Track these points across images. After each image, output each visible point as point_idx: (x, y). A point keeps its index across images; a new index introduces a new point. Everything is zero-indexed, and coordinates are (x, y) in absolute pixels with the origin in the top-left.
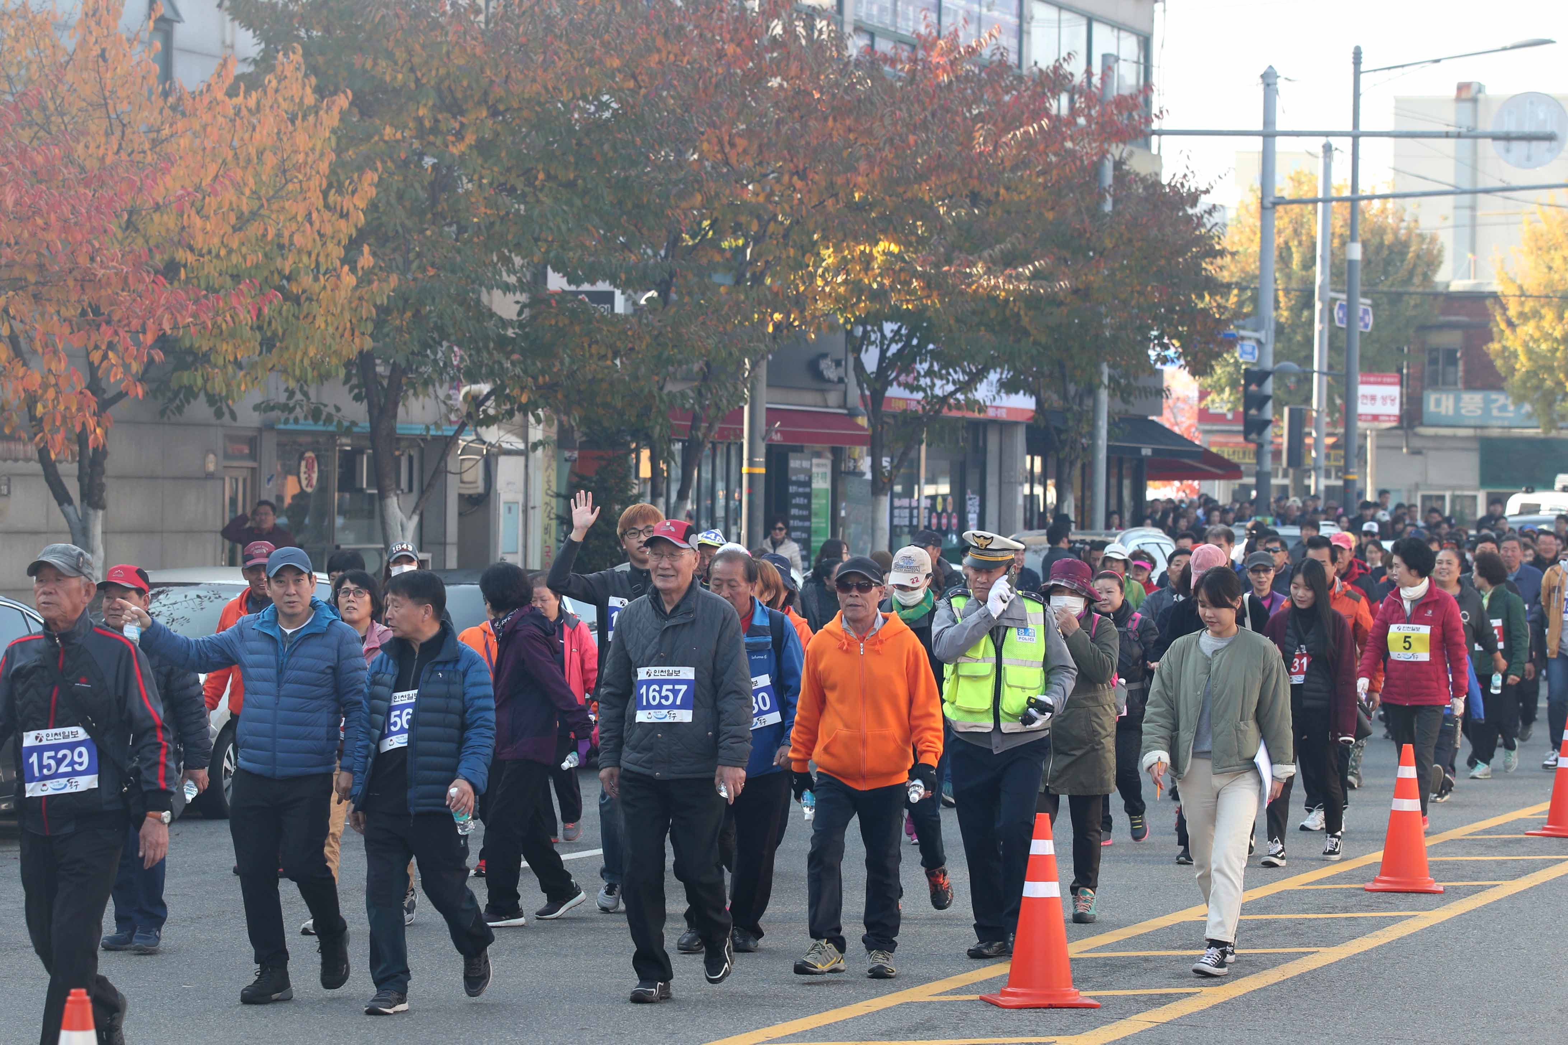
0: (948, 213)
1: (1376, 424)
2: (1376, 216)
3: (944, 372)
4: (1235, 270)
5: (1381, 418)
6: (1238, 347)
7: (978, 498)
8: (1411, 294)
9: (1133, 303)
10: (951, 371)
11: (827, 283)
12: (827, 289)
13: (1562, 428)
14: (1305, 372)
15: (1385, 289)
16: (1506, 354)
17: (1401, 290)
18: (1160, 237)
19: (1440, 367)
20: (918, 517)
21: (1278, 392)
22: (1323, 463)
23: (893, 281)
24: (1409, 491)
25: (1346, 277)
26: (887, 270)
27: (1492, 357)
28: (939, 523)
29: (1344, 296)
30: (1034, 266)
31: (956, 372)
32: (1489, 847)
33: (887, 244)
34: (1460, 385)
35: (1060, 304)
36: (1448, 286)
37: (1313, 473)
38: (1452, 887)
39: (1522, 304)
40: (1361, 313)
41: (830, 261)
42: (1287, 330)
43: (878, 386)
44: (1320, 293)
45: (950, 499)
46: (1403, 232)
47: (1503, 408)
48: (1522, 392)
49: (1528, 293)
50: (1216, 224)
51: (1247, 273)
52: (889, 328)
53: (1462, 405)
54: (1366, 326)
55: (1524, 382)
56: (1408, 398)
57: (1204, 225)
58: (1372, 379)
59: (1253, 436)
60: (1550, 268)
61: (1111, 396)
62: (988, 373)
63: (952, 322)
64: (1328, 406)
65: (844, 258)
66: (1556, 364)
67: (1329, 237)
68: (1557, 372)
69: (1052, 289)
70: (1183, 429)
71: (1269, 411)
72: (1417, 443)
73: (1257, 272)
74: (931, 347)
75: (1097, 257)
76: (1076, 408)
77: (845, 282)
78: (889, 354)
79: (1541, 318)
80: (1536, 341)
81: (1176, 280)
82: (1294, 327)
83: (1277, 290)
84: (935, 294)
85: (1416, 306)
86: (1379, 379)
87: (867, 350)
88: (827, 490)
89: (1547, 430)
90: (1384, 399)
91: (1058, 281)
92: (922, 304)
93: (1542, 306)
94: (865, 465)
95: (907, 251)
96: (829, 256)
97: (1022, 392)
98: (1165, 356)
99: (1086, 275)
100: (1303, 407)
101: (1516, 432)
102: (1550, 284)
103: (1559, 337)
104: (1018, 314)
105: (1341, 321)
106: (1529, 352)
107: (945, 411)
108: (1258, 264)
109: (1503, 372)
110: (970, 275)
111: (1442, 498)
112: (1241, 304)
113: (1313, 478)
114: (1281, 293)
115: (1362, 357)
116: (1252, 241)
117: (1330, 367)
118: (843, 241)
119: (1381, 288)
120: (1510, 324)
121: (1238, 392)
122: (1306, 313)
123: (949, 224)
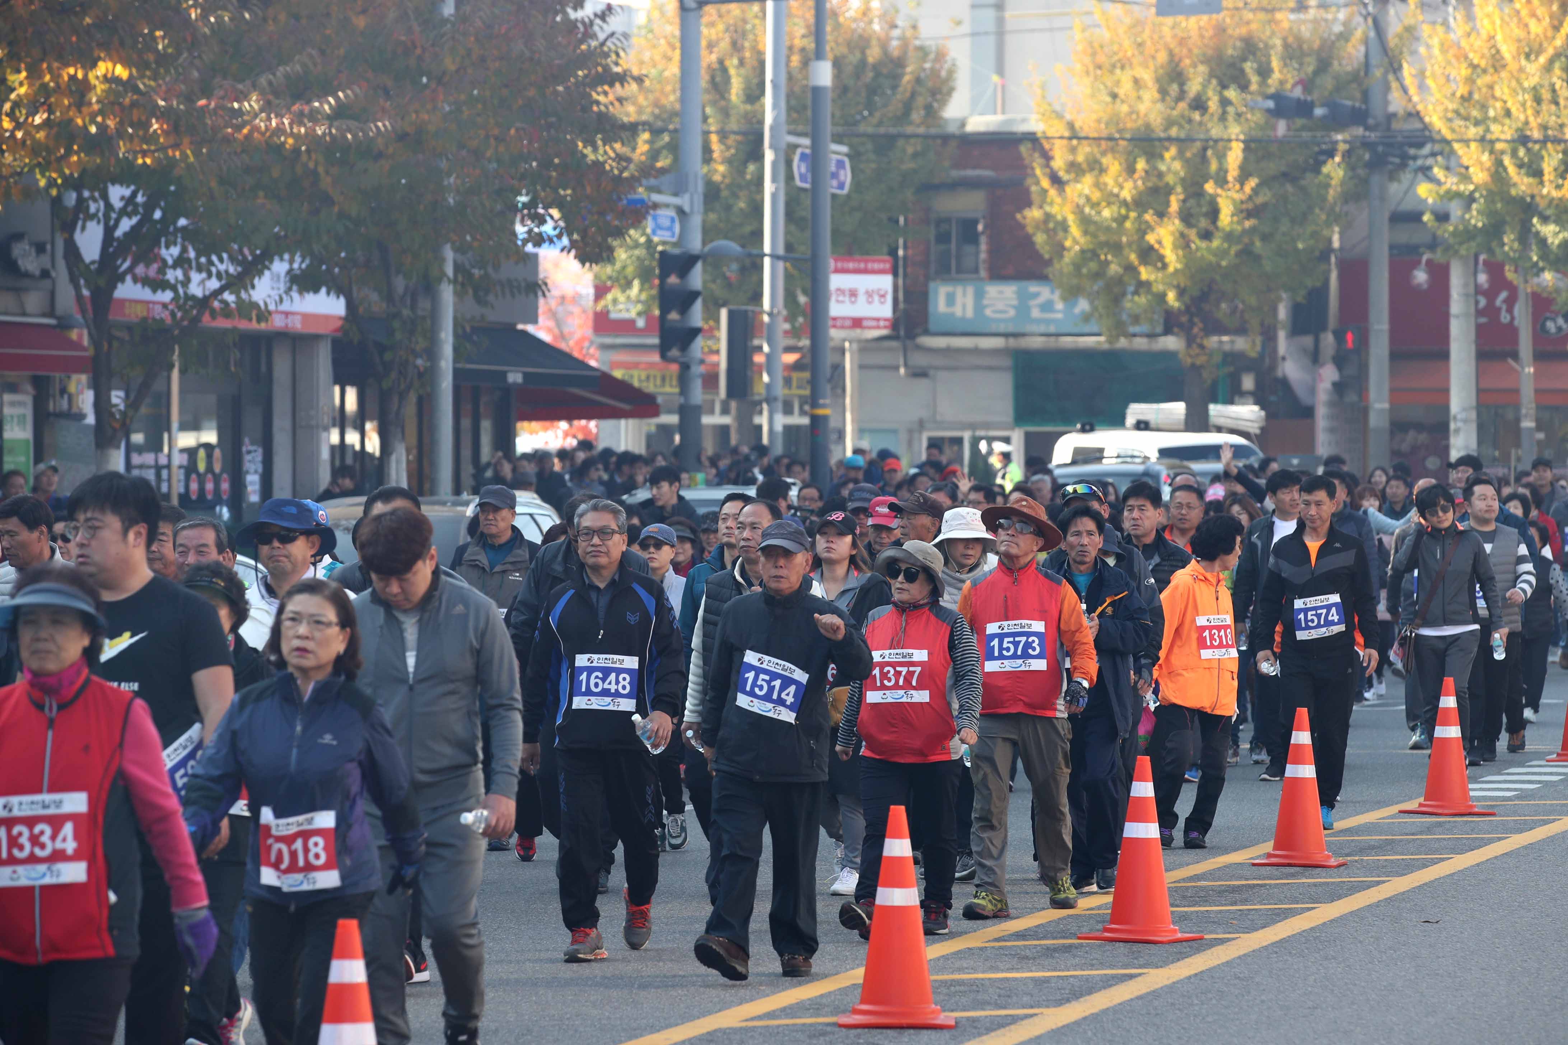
0: (204, 16)
1: (857, 333)
2: (855, 20)
3: (203, 260)
4: (645, 103)
5: (865, 323)
6: (650, 218)
7: (260, 451)
8: (908, 137)
9: (488, 154)
10: (214, 258)
11: (18, 126)
12: (19, 135)
13: (1134, 335)
14: (750, 255)
15: (870, 130)
16: (1051, 225)
17: (893, 130)
18: (527, 54)
19: (953, 246)
20: (169, 480)
21: (713, 286)
22: (780, 391)
23: (121, 123)
24: (910, 432)
25: (809, 113)
26: (110, 104)
27: (1030, 230)
28: (202, 490)
29: (806, 141)
30: (337, 99)
31: (221, 260)
32: (1023, 959)
33: (110, 65)
34: (983, 273)
35: (380, 156)
36: (963, 124)
37: (765, 406)
38: (968, 1019)
39: (1073, 150)
40: (833, 168)
41: (22, 90)
42: (725, 193)
43: (102, 282)
44: (772, 137)
45: (217, 453)
46: (895, 43)
47: (1047, 307)
48: (1075, 281)
49: (1082, 135)
50: (612, 34)
51: (662, 107)
52: (117, 193)
53: (985, 302)
54: (841, 186)
55: (1077, 266)
56: (907, 292)
57: (594, 36)
58: (851, 265)
59: (674, 352)
60: (1114, 96)
61: (459, 295)
62: (271, 262)
63: (214, 184)
64: (786, 306)
65: (45, 86)
66: (1124, 239)
67: (784, 52)
68: (1126, 251)
69: (365, 134)
70: (572, 343)
71: (697, 315)
72: (920, 360)
73: (678, 106)
74: (182, 222)
75: (433, 85)
76: (406, 312)
77: (46, 123)
78: (119, 233)
79: (1102, 170)
80: (1095, 205)
81: (553, 119)
82: (735, 188)
83: (706, 133)
84: (186, 141)
85: (915, 155)
86: (862, 265)
87: (83, 228)
88: (27, 441)
89: (1112, 340)
90: (869, 294)
91: (375, 121)
92: (167, 157)
93: (1104, 153)
94: (86, 401)
95: (142, 76)
96: (21, 84)
97: (324, 290)
98: (540, 234)
99: (417, 112)
100: (750, 308)
101: (1067, 342)
102: (1114, 120)
103: (1129, 199)
104: (315, 173)
105: (803, 178)
106: (1085, 222)
107: (206, 318)
108: (678, 94)
109: (1046, 253)
110: (240, 112)
111: (959, 441)
112: (654, 155)
113: (766, 413)
114: (714, 138)
115: (835, 232)
116: (670, 59)
117: (789, 247)
118: (42, 60)
119: (862, 128)
120: (1056, 180)
121: (651, 288)
122: (751, 167)
123: (205, 35)
